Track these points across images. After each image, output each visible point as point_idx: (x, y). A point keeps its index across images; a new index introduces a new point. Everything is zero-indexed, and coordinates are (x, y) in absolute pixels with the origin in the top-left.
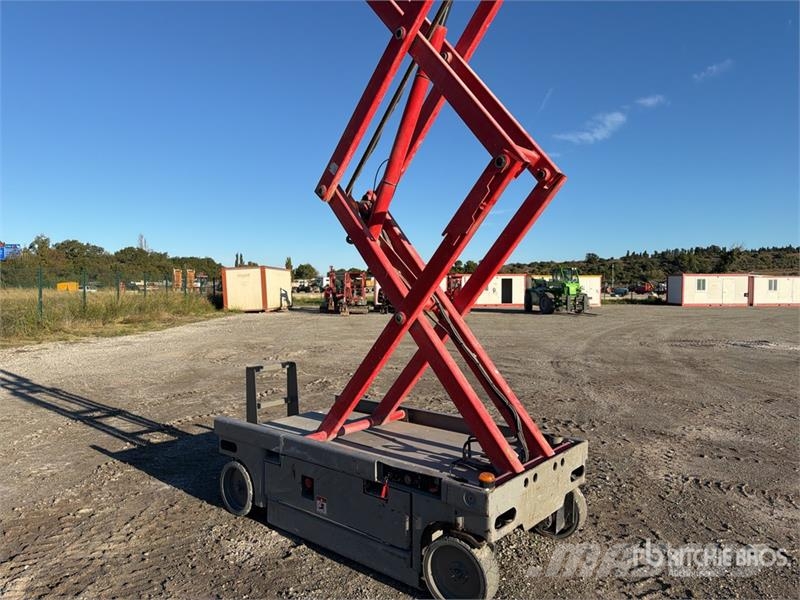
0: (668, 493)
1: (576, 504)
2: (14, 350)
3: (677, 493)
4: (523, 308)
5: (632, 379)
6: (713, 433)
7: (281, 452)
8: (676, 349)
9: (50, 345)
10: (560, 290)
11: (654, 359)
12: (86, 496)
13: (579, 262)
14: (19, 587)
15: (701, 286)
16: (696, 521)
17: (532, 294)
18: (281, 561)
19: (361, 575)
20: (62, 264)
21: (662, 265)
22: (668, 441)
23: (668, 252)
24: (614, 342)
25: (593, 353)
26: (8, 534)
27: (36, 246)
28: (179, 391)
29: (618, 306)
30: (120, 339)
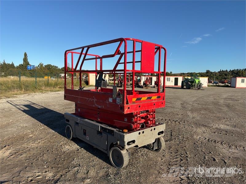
0: (197, 142)
1: (161, 142)
2: (28, 94)
3: (200, 142)
4: (181, 87)
5: (205, 109)
6: (222, 127)
7: (79, 122)
8: (226, 101)
9: (37, 93)
10: (193, 82)
11: (216, 104)
12: (32, 132)
13: (203, 73)
14: (8, 152)
15: (243, 81)
16: (202, 151)
17: (184, 82)
18: (75, 152)
19: (95, 157)
20: (47, 71)
21: (232, 74)
22: (206, 128)
23: (234, 70)
24: (205, 98)
25: (197, 101)
26: (10, 140)
27: (40, 66)
28: (67, 107)
29: (214, 87)
30: (57, 92)
